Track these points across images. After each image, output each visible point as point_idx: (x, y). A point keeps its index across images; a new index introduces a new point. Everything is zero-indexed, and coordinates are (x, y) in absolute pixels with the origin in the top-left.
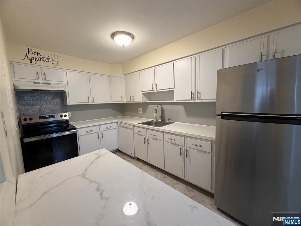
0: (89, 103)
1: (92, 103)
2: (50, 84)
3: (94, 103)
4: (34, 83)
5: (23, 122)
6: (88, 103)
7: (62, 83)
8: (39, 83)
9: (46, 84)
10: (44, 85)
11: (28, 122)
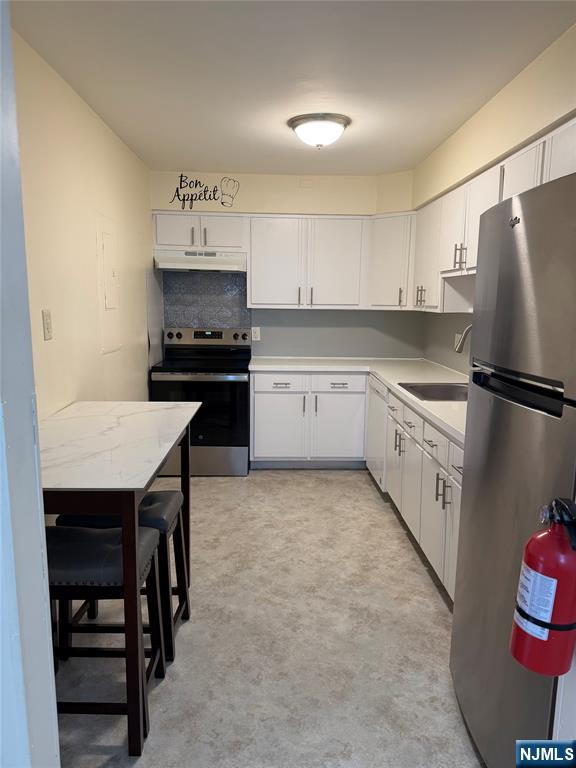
0: (301, 307)
1: (309, 307)
2: (214, 254)
3: (314, 307)
4: (187, 253)
5: (167, 341)
6: (296, 307)
7: (239, 250)
8: (194, 254)
9: (207, 254)
10: (203, 257)
11: (175, 341)
